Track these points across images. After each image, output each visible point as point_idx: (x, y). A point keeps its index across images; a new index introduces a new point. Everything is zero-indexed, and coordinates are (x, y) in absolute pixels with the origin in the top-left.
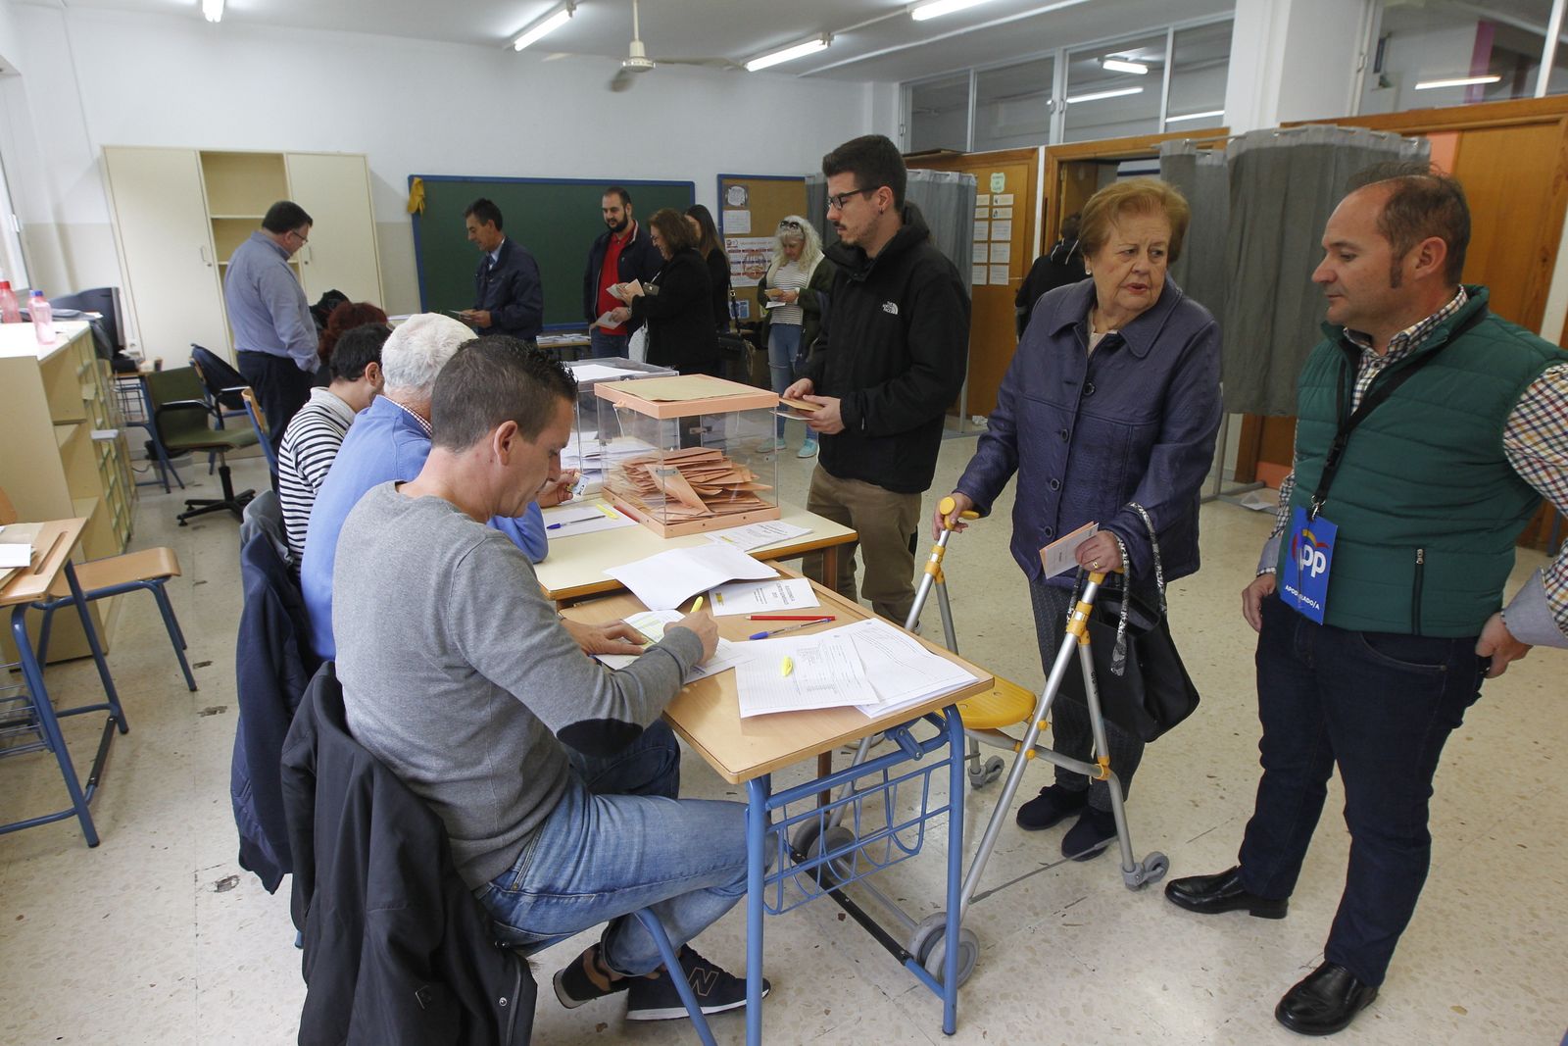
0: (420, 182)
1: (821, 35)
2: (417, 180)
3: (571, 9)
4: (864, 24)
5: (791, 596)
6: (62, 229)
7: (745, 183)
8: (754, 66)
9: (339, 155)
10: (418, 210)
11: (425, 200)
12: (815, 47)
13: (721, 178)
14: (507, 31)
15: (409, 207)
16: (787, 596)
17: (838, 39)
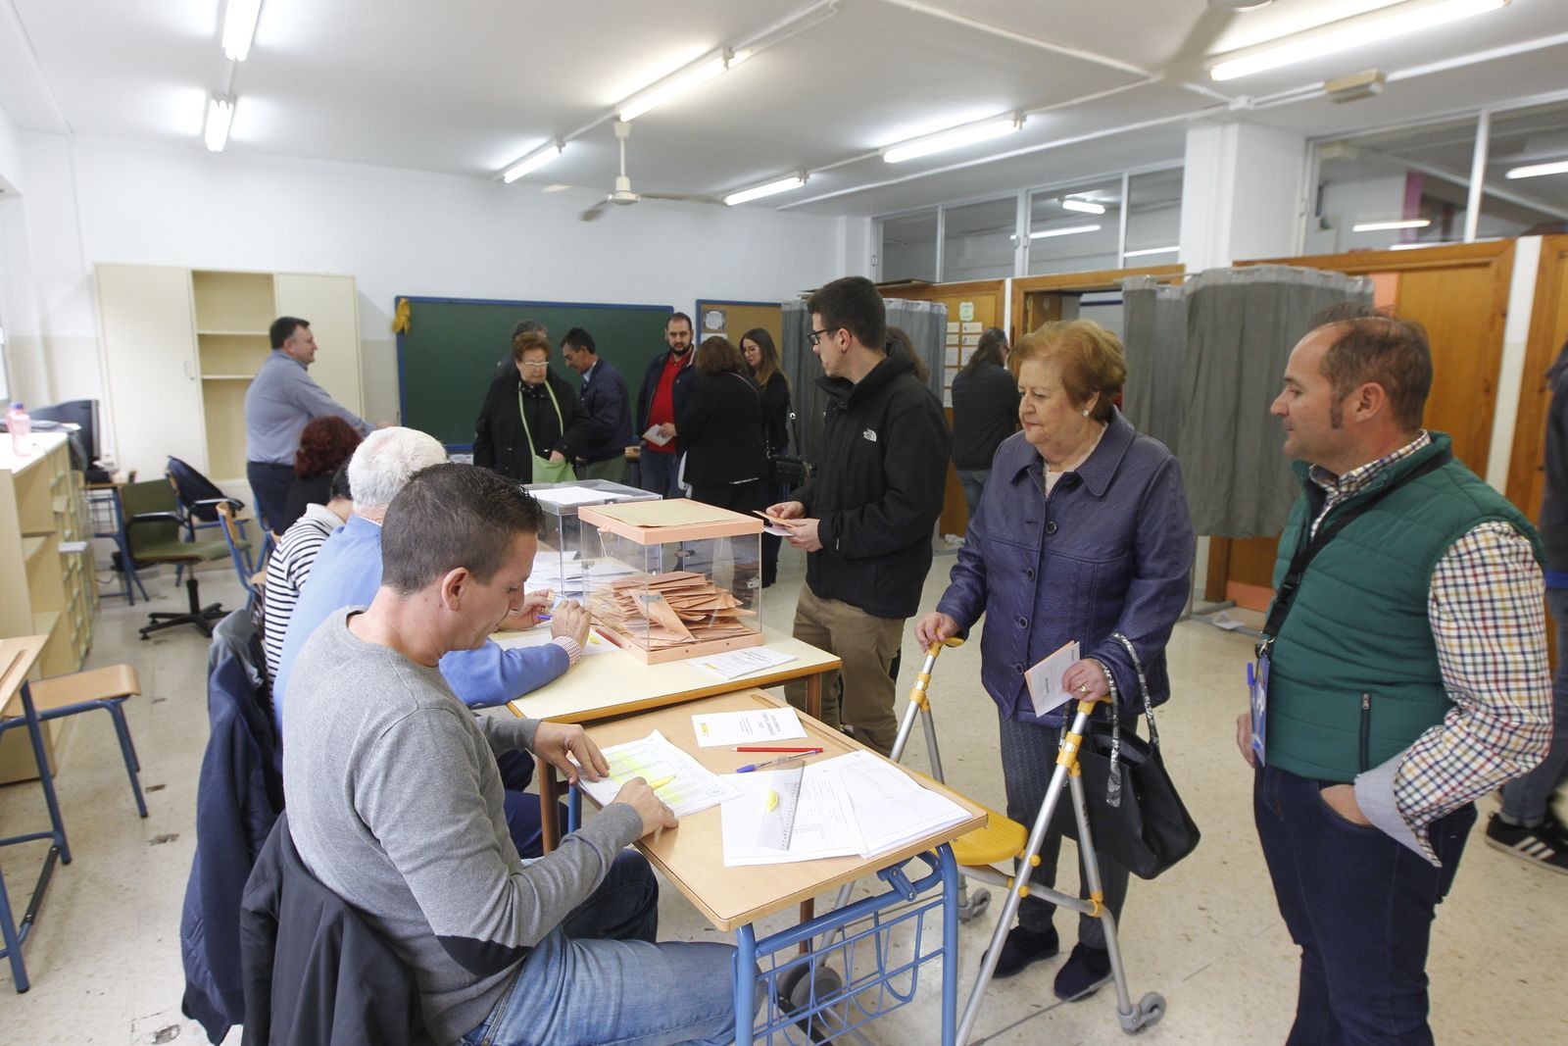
0: (406, 303)
1: (797, 173)
2: (403, 301)
3: (561, 145)
4: (838, 164)
5: (777, 726)
6: (47, 343)
7: (722, 308)
9: (329, 276)
10: (403, 330)
11: (410, 319)
12: (792, 184)
13: (700, 303)
14: (496, 163)
15: (394, 326)
16: (773, 727)
17: (814, 177)
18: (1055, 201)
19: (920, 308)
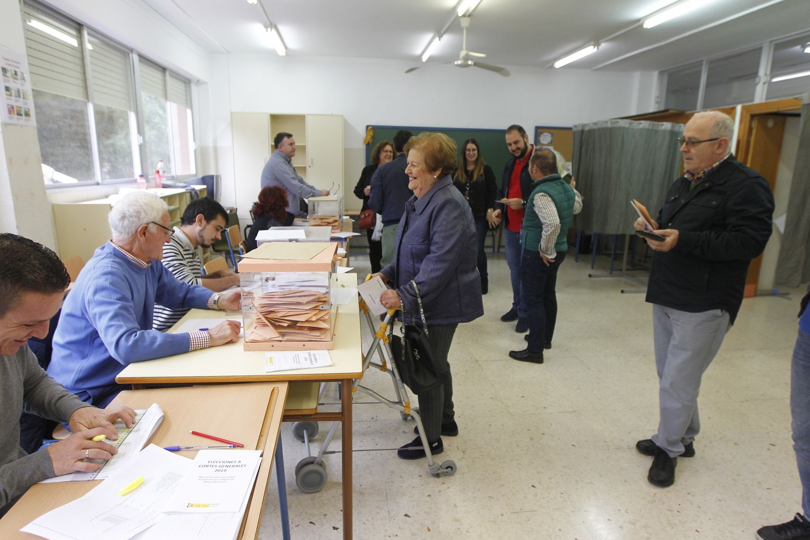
0: (371, 129)
1: (592, 43)
2: (370, 128)
3: (440, 37)
4: (617, 34)
6: (216, 149)
7: (551, 131)
8: (559, 64)
9: (332, 115)
10: (369, 143)
11: (373, 137)
12: (589, 51)
13: (537, 128)
14: (418, 52)
15: (365, 141)
17: (604, 46)
18: (798, 48)
19: (663, 127)
